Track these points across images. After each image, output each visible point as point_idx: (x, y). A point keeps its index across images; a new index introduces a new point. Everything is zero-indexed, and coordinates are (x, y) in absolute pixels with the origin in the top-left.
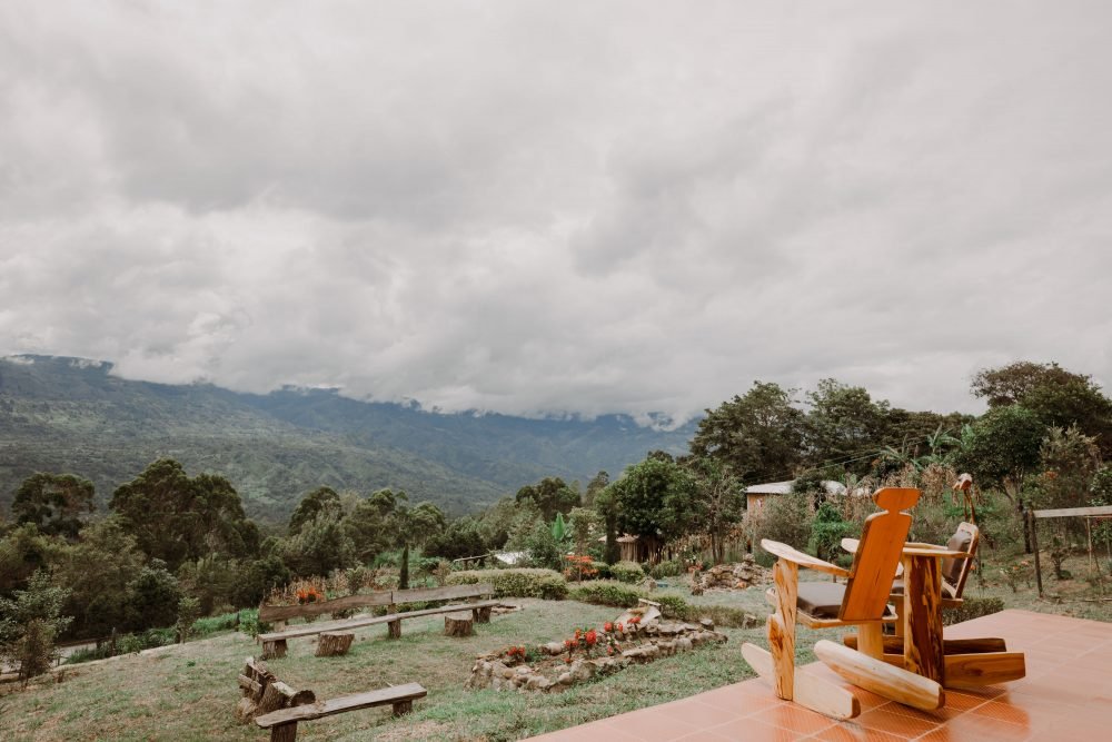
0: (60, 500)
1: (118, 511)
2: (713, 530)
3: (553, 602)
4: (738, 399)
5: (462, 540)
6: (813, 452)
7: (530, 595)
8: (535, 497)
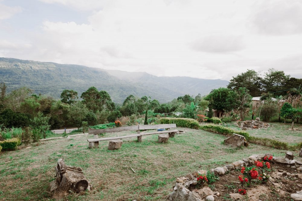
0: (70, 96)
1: (83, 98)
2: (241, 109)
3: (195, 130)
4: (243, 74)
5: (163, 109)
6: (264, 89)
7: (186, 127)
8: (183, 99)
